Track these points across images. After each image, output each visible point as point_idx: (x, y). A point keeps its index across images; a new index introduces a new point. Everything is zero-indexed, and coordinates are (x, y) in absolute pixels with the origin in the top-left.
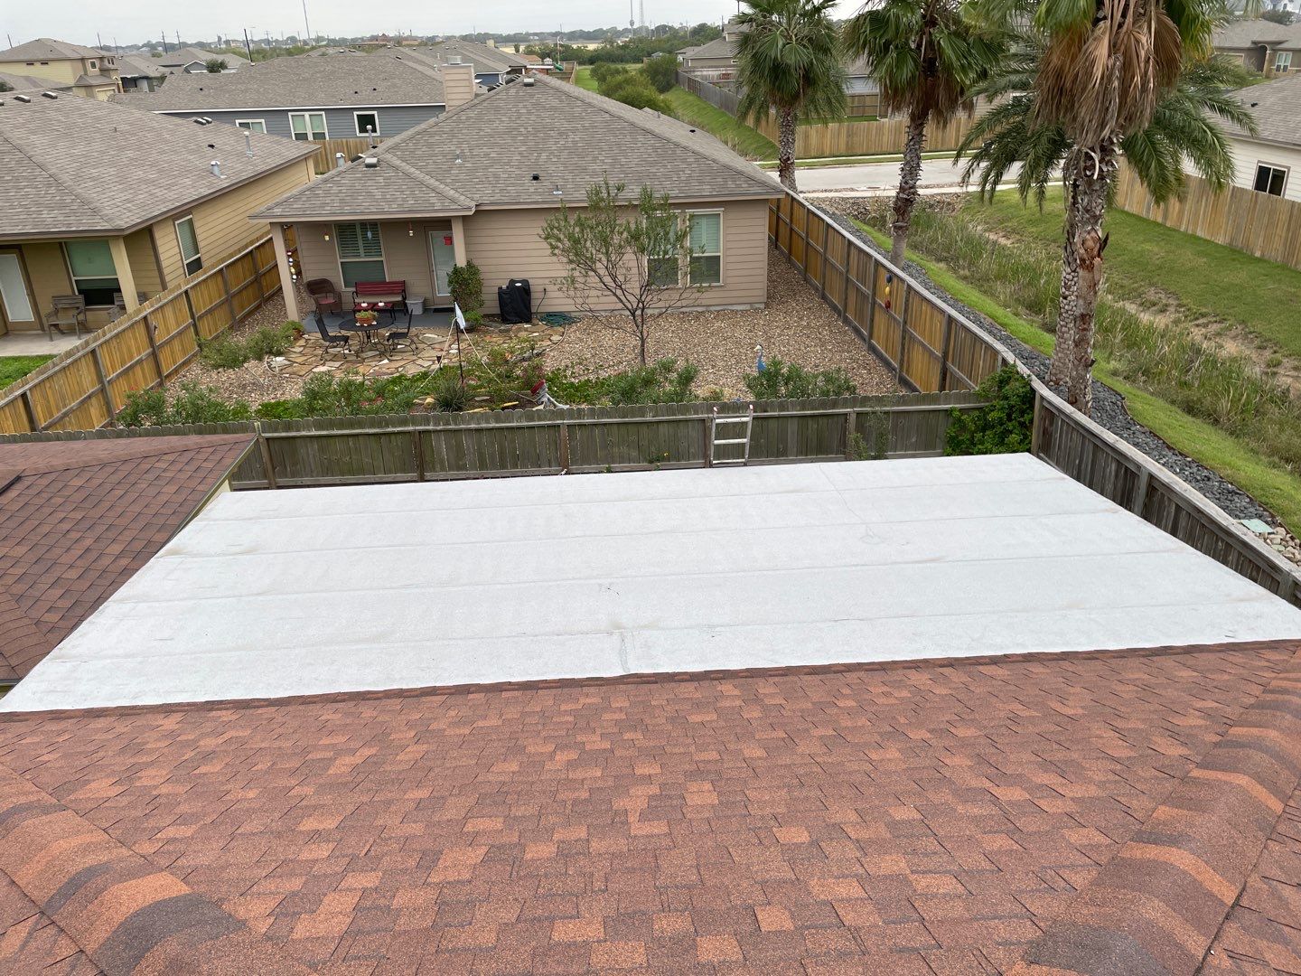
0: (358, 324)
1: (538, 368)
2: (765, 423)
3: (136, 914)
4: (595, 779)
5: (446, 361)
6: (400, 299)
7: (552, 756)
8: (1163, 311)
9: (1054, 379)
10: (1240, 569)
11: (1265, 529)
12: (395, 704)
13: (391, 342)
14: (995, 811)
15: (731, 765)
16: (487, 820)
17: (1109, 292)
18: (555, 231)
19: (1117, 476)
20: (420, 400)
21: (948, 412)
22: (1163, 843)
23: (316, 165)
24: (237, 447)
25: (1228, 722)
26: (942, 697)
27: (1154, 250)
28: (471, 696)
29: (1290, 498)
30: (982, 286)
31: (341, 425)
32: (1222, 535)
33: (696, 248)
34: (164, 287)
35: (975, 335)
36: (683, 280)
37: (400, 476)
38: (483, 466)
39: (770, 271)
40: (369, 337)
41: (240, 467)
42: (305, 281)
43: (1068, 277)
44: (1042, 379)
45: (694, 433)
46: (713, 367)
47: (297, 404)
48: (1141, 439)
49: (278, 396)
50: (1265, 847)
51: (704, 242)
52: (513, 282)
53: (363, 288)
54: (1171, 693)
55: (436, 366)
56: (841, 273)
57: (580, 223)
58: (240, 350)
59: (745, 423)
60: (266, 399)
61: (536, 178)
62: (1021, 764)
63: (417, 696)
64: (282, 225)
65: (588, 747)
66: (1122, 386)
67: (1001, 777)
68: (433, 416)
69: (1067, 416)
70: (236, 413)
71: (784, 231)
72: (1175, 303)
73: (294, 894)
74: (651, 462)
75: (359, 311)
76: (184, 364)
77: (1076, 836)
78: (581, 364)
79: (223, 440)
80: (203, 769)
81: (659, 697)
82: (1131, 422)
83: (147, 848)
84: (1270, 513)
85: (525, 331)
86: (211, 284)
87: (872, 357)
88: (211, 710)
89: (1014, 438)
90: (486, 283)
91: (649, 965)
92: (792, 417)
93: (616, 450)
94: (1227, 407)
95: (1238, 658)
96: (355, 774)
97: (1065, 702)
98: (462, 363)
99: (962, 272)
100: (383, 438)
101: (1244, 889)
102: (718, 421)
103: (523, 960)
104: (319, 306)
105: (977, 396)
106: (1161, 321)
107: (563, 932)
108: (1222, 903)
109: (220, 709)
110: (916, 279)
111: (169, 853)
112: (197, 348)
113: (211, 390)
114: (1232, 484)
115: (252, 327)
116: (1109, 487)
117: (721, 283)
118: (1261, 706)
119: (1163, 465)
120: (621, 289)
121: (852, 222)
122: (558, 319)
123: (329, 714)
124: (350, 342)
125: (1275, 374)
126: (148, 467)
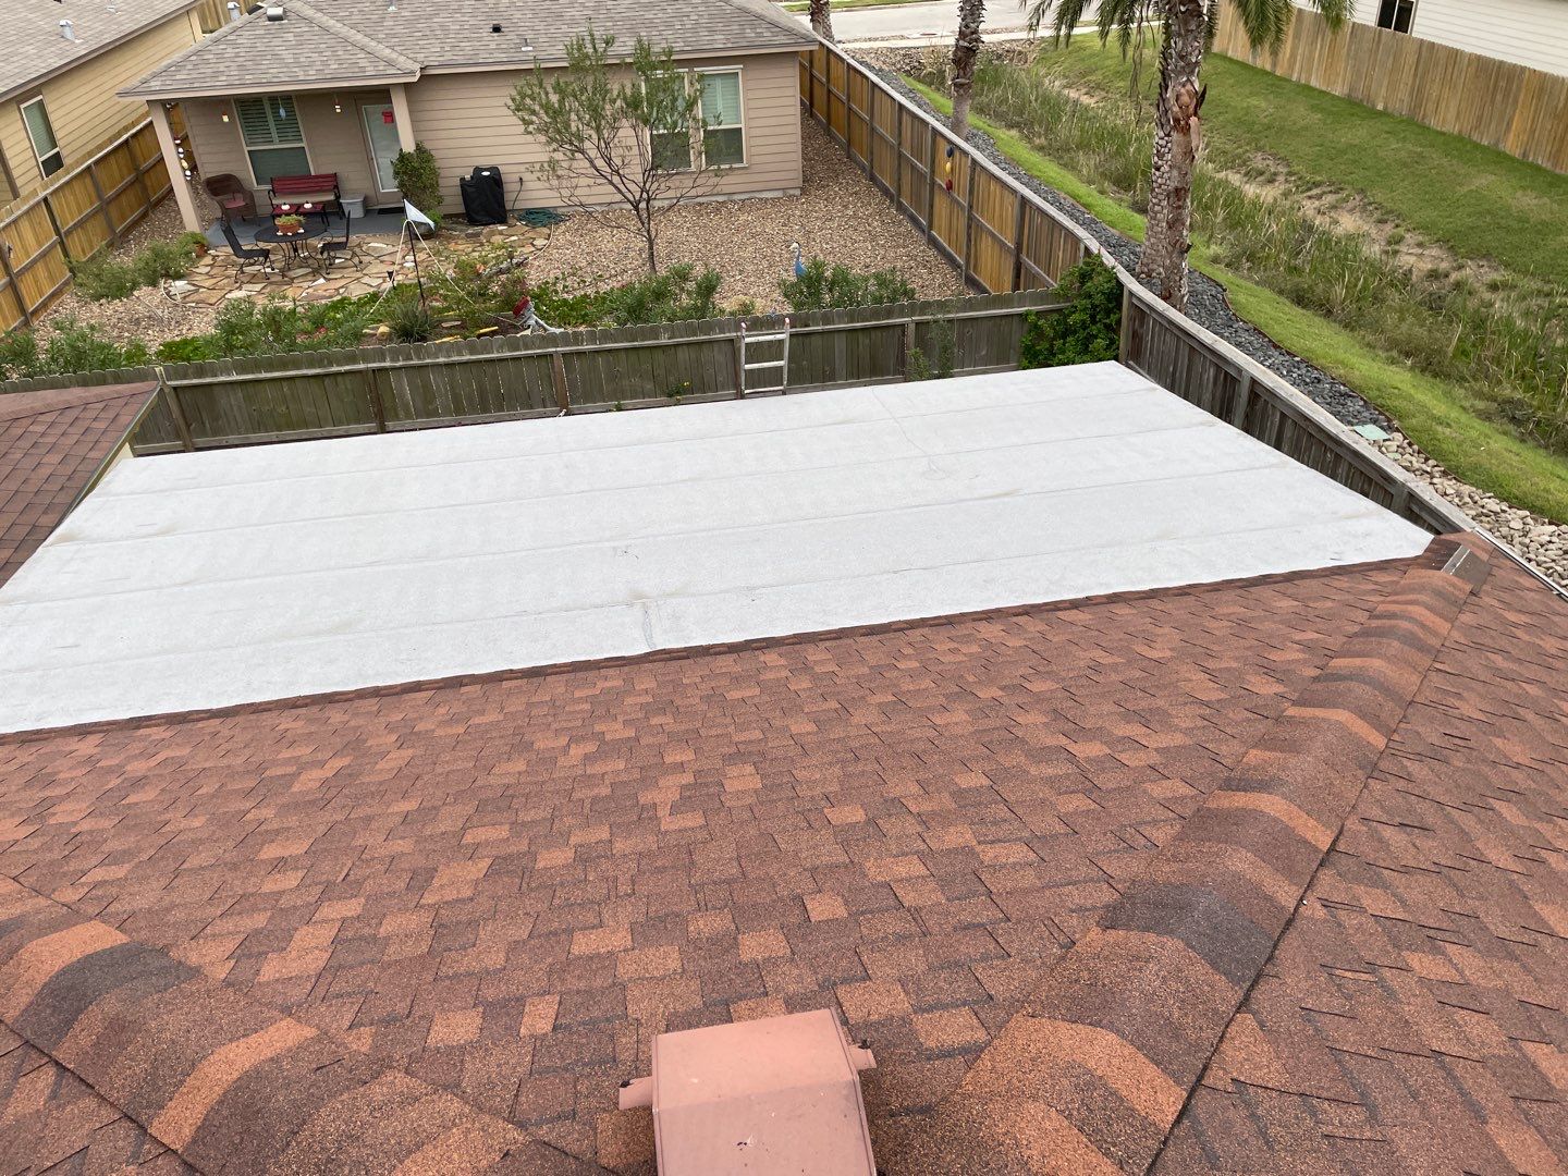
0: (279, 234)
1: (520, 281)
2: (807, 341)
3: (63, 972)
4: (617, 773)
5: (400, 277)
6: (332, 198)
7: (566, 749)
8: (1271, 181)
9: (1146, 270)
10: (1350, 483)
11: (1379, 434)
12: (371, 704)
13: (325, 255)
14: (1071, 769)
15: (776, 743)
16: (490, 829)
17: (1210, 160)
18: (528, 101)
19: (1215, 383)
20: (372, 329)
21: (1023, 317)
22: (1253, 789)
23: (203, 21)
24: (137, 398)
25: (1329, 653)
26: (1016, 649)
27: (1262, 106)
28: (464, 690)
29: (1410, 398)
30: (1061, 157)
31: (271, 367)
32: (1329, 444)
33: (711, 120)
34: (16, 195)
35: (1053, 219)
36: (697, 161)
37: (354, 427)
38: (459, 410)
39: (805, 148)
40: (296, 250)
41: (143, 424)
42: (203, 177)
43: (1161, 142)
44: (1131, 270)
45: (720, 356)
46: (741, 272)
47: (210, 342)
48: (1244, 337)
49: (184, 332)
50: (1365, 787)
51: (720, 108)
52: (478, 170)
53: (280, 186)
54: (1268, 626)
55: (388, 285)
56: (892, 147)
57: (558, 89)
58: (125, 273)
59: (781, 342)
60: (168, 337)
61: (497, 29)
62: (1101, 716)
63: (397, 694)
64: (163, 103)
65: (608, 737)
66: (1223, 275)
67: (1080, 732)
68: (390, 350)
69: (1160, 315)
70: (130, 357)
71: (819, 93)
72: (1285, 170)
73: (257, 932)
74: (670, 396)
75: (280, 216)
76: (54, 296)
77: (1159, 790)
78: (574, 275)
79: (116, 392)
80: (132, 799)
81: (692, 674)
82: (1234, 318)
83: (70, 895)
84: (1386, 416)
85: (499, 235)
86: (77, 186)
87: (932, 252)
88: (138, 728)
89: (1100, 343)
90: (443, 173)
91: (684, 970)
92: (839, 331)
93: (625, 382)
94: (1341, 294)
95: (1343, 582)
96: (325, 790)
97: (1152, 645)
98: (422, 279)
99: (1037, 141)
100: (327, 381)
101: (1341, 833)
102: (748, 340)
103: (538, 979)
104: (225, 210)
105: (1056, 296)
106: (1268, 194)
107: (582, 945)
108: (1316, 850)
109: (148, 726)
110: (982, 151)
111: (98, 898)
112: (69, 274)
113: (92, 328)
114: (1344, 385)
115: (139, 243)
116: (1207, 396)
117: (745, 164)
118: (1366, 633)
119: (1269, 367)
120: (619, 174)
121: (904, 80)
122: (541, 218)
123: (286, 722)
124: (272, 257)
125: (1396, 252)
126: (20, 431)
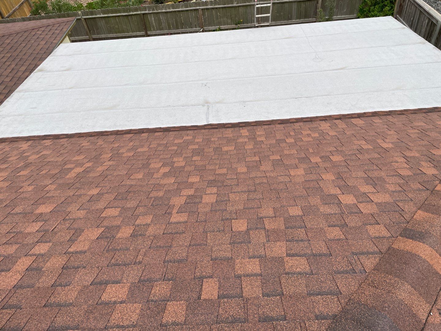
19: (427, 25)
24: (69, 23)
31: (112, 12)
37: (138, 33)
38: (169, 28)
68: (148, 7)
74: (236, 25)
79: (63, 20)
89: (387, 8)
92: (295, 2)
93: (222, 19)
100: (129, 17)
126: (34, 33)
